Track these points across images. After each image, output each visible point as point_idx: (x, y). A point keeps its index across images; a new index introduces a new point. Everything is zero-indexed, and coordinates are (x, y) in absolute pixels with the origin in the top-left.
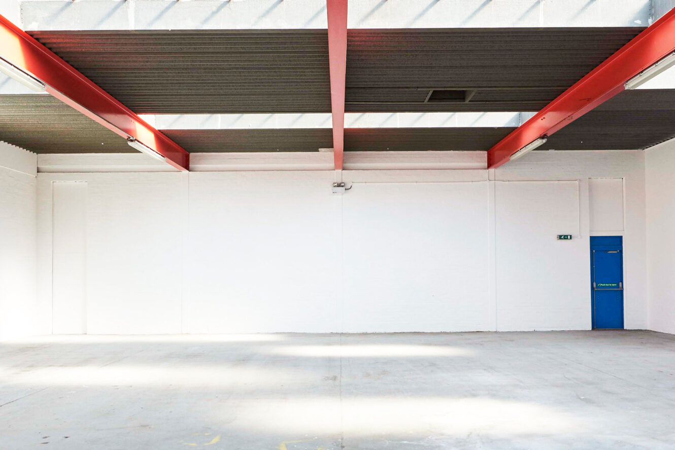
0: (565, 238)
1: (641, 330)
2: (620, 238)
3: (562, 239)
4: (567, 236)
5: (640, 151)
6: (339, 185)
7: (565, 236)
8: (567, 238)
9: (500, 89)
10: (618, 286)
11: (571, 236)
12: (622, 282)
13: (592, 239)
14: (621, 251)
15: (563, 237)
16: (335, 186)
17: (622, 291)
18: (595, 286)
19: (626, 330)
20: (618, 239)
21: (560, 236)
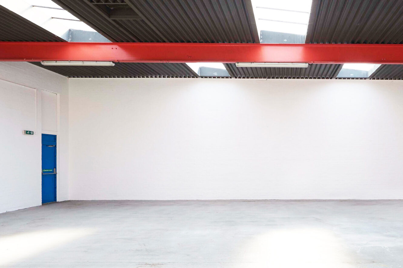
1: (67, 201)
3: (28, 134)
4: (31, 132)
5: (66, 77)
8: (31, 134)
10: (53, 172)
11: (33, 132)
12: (56, 168)
13: (42, 135)
14: (56, 146)
15: (28, 132)
18: (42, 171)
19: (58, 202)
20: (55, 137)
21: (27, 132)
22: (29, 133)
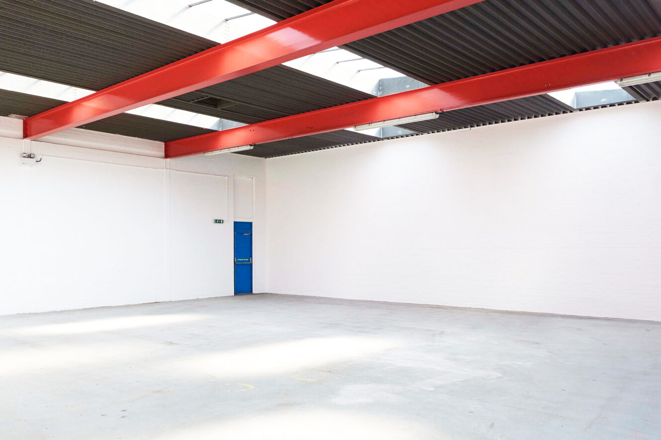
0: (219, 222)
1: (263, 293)
2: (251, 224)
3: (217, 223)
4: (221, 220)
5: (263, 158)
6: (30, 156)
7: (219, 220)
8: (221, 222)
9: (255, 107)
10: (249, 261)
11: (223, 221)
12: (252, 257)
13: (235, 223)
14: (251, 234)
16: (24, 157)
17: (251, 265)
18: (235, 260)
19: (254, 294)
20: (250, 225)
21: (216, 220)
22: (218, 221)
